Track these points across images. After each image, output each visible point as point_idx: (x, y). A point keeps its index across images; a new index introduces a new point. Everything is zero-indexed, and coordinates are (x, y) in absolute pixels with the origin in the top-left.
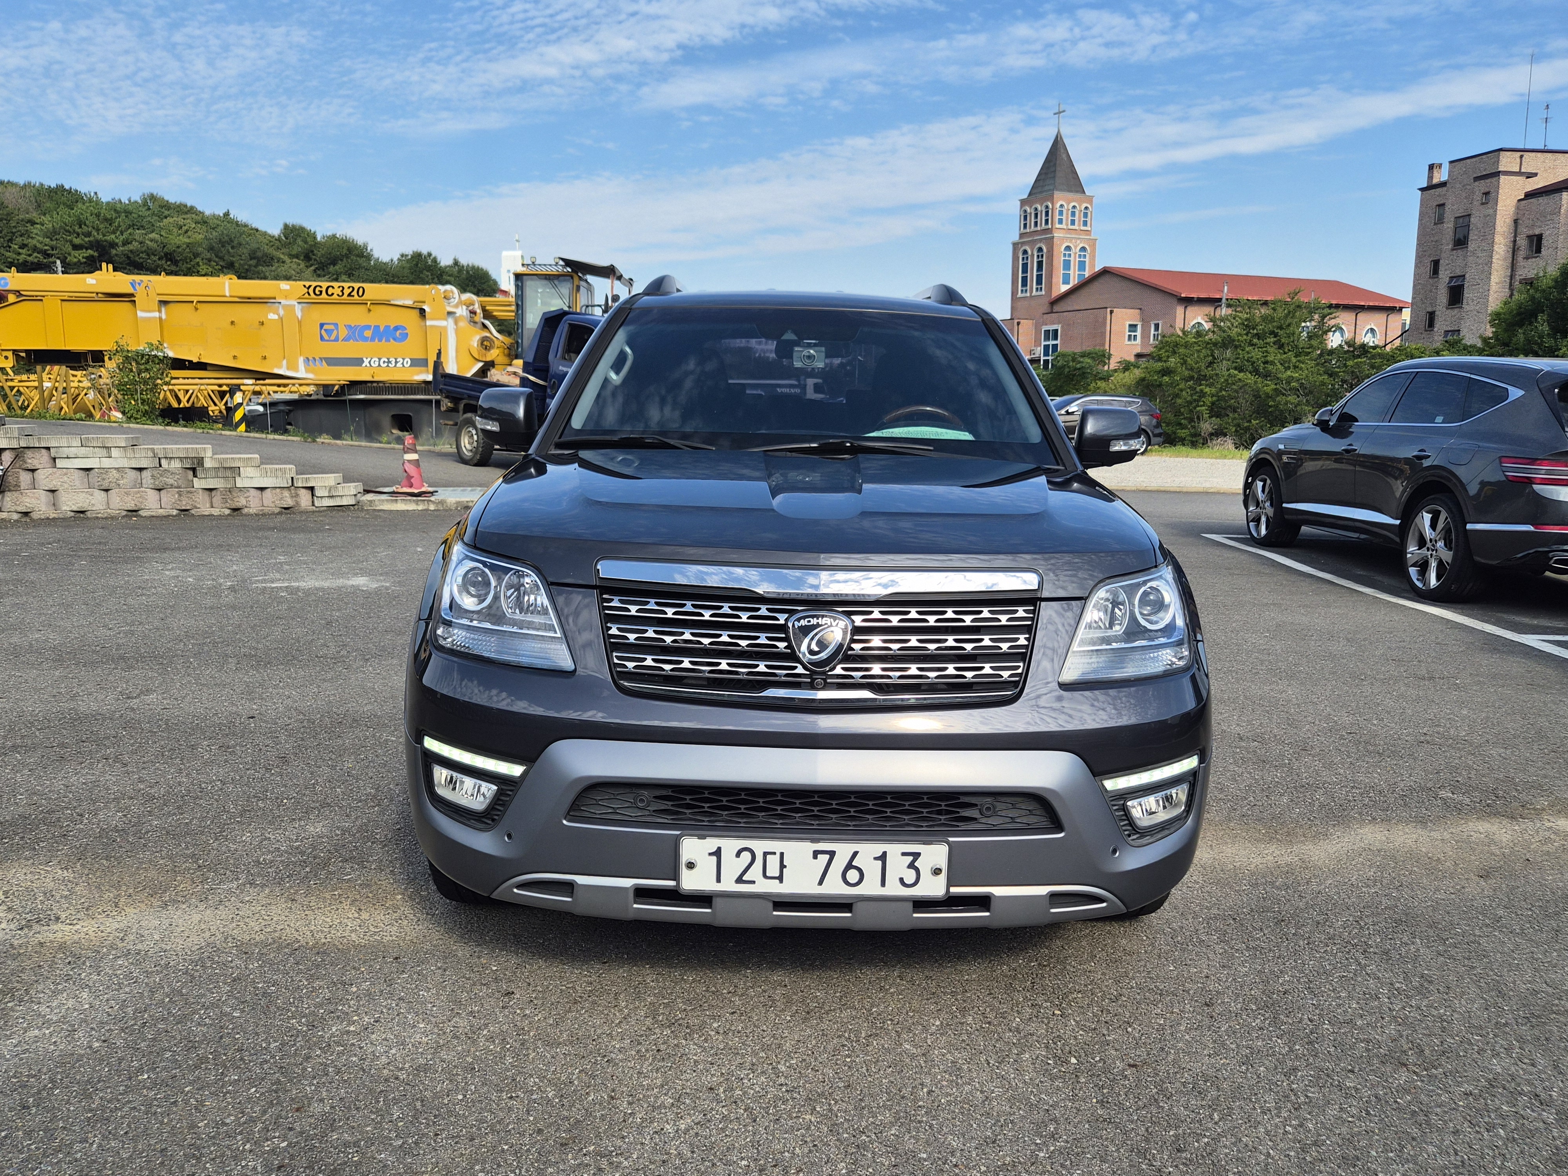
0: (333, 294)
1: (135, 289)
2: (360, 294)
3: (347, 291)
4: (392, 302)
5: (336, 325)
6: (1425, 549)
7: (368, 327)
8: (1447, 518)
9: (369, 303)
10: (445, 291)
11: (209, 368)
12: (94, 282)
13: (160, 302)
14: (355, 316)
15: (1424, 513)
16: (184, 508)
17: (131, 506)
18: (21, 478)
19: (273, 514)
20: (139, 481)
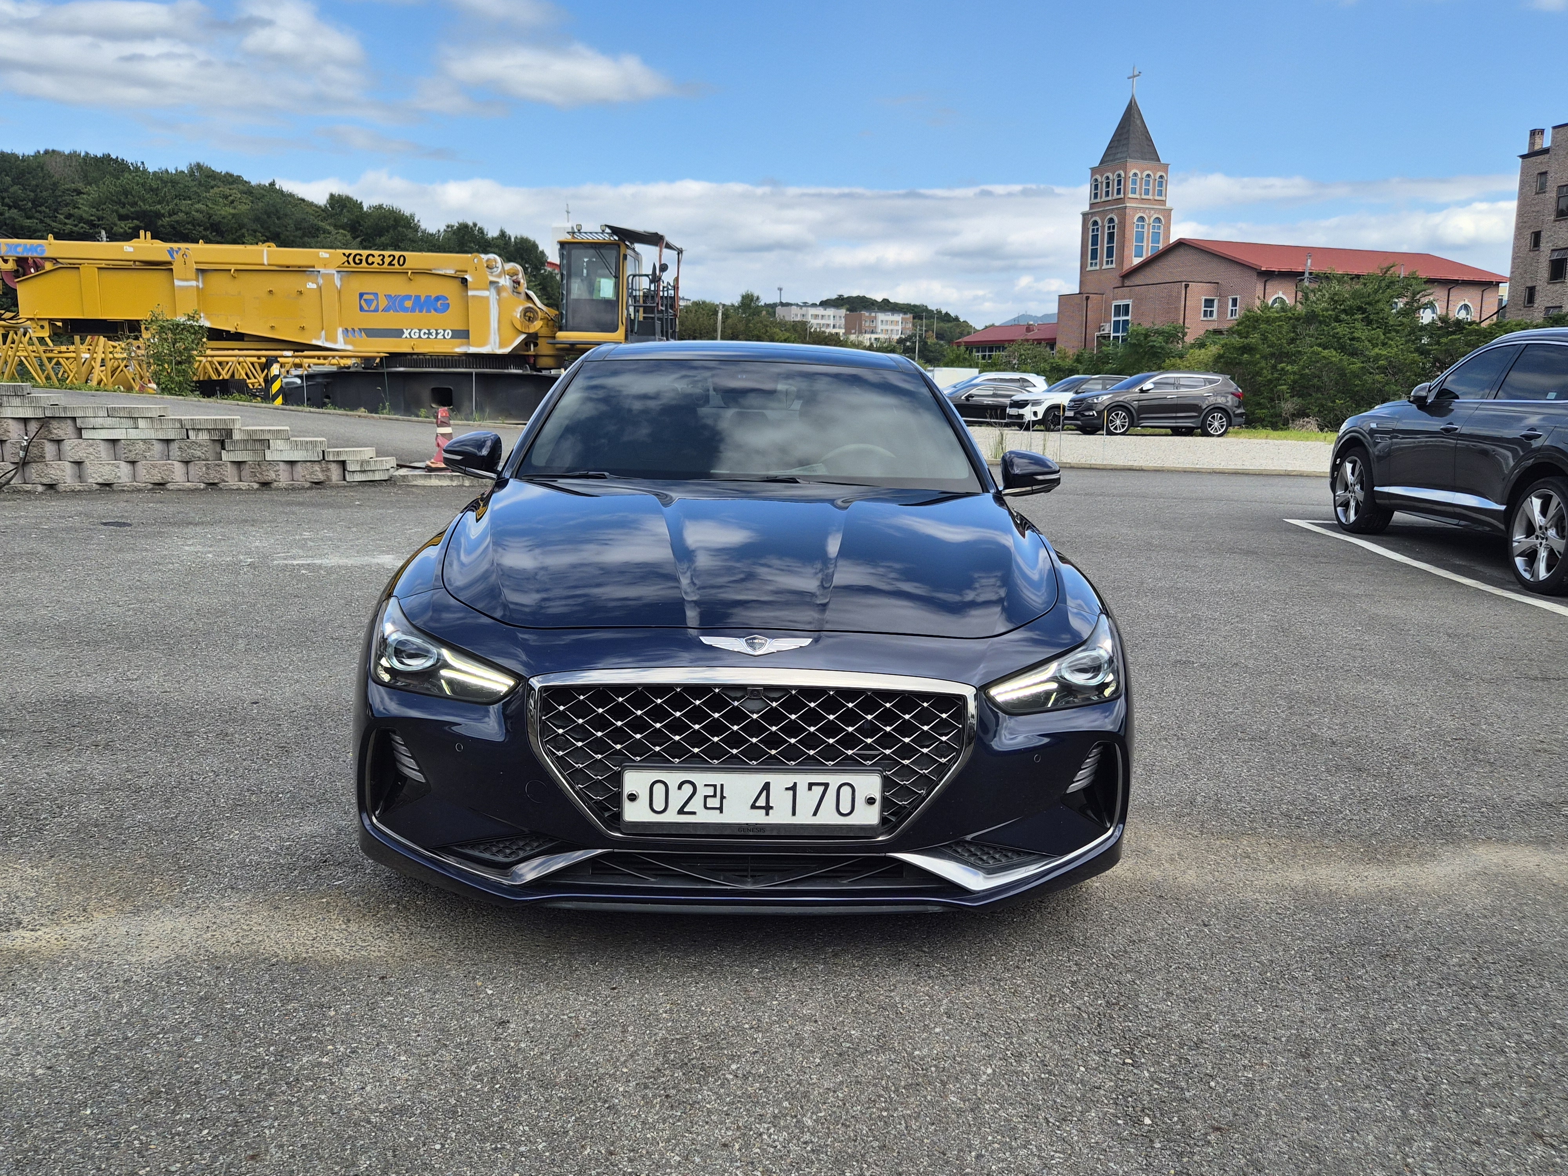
0: (373, 263)
1: (172, 256)
2: (401, 262)
3: (387, 260)
4: (434, 272)
5: (376, 294)
6: (1534, 536)
7: (408, 297)
8: (1559, 504)
9: (410, 272)
10: (488, 260)
11: (246, 339)
12: (131, 250)
13: (197, 270)
14: (395, 286)
15: (1534, 499)
16: (211, 481)
17: (157, 479)
18: (46, 449)
19: (303, 488)
20: (166, 453)
